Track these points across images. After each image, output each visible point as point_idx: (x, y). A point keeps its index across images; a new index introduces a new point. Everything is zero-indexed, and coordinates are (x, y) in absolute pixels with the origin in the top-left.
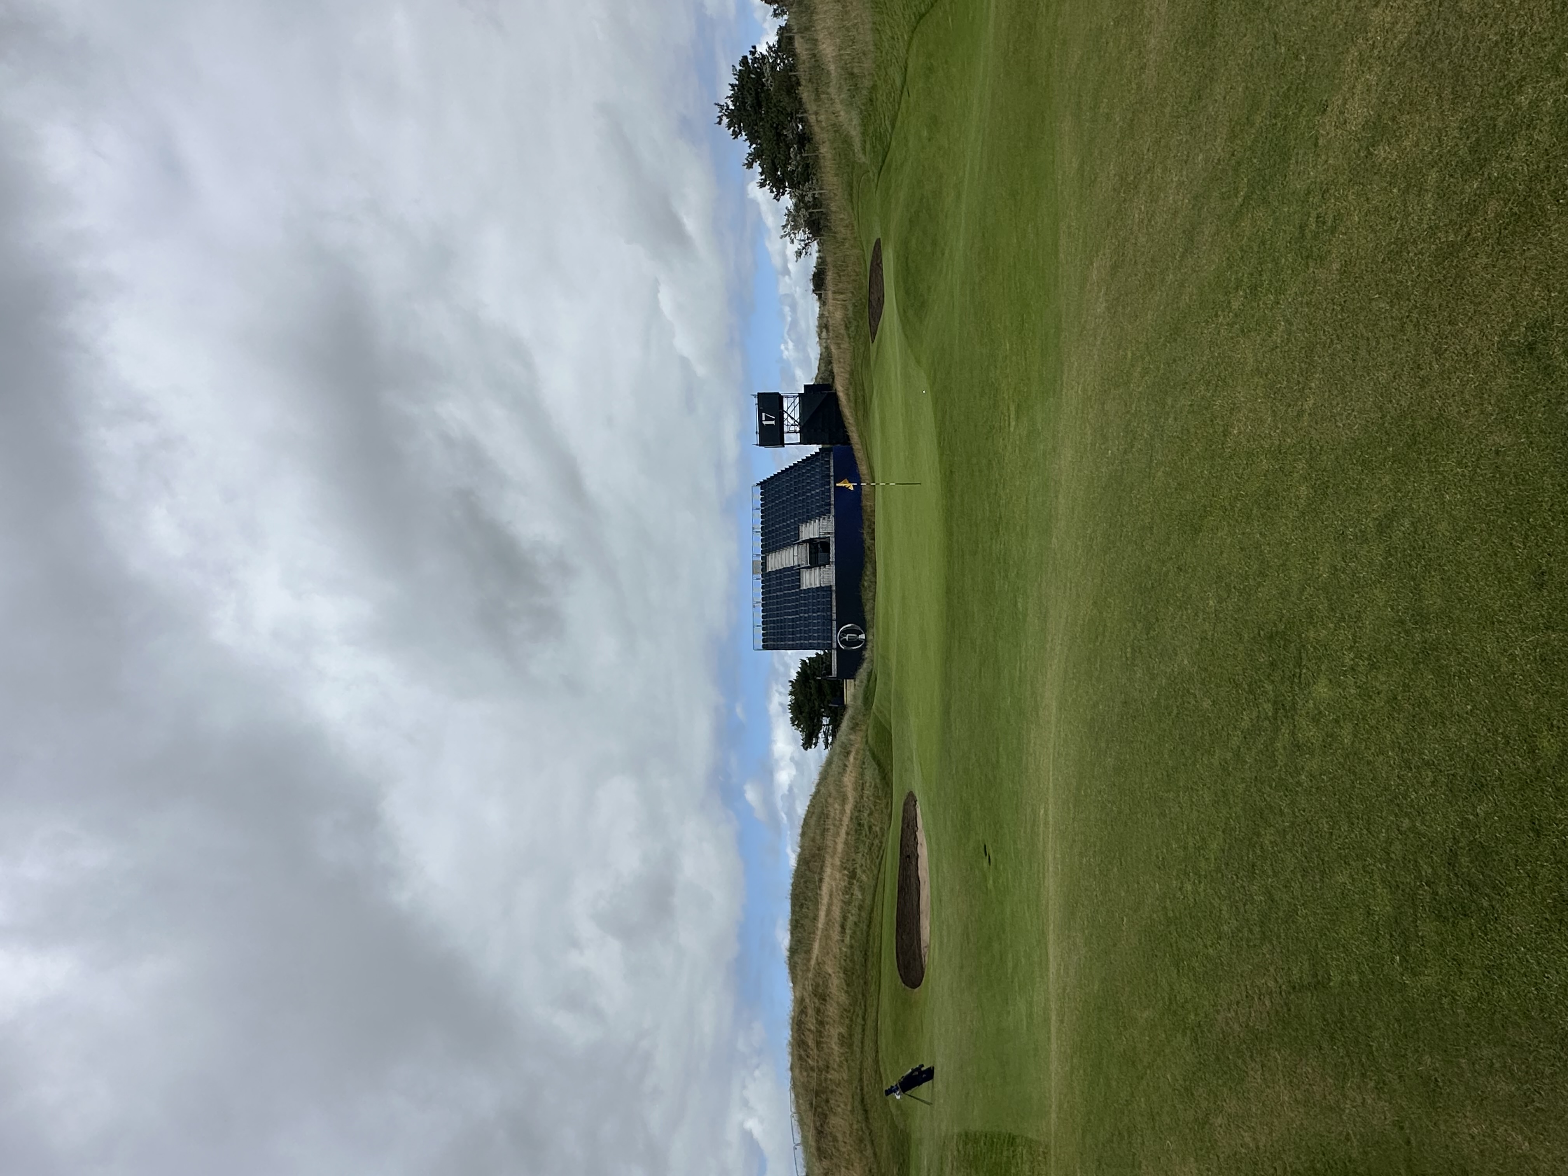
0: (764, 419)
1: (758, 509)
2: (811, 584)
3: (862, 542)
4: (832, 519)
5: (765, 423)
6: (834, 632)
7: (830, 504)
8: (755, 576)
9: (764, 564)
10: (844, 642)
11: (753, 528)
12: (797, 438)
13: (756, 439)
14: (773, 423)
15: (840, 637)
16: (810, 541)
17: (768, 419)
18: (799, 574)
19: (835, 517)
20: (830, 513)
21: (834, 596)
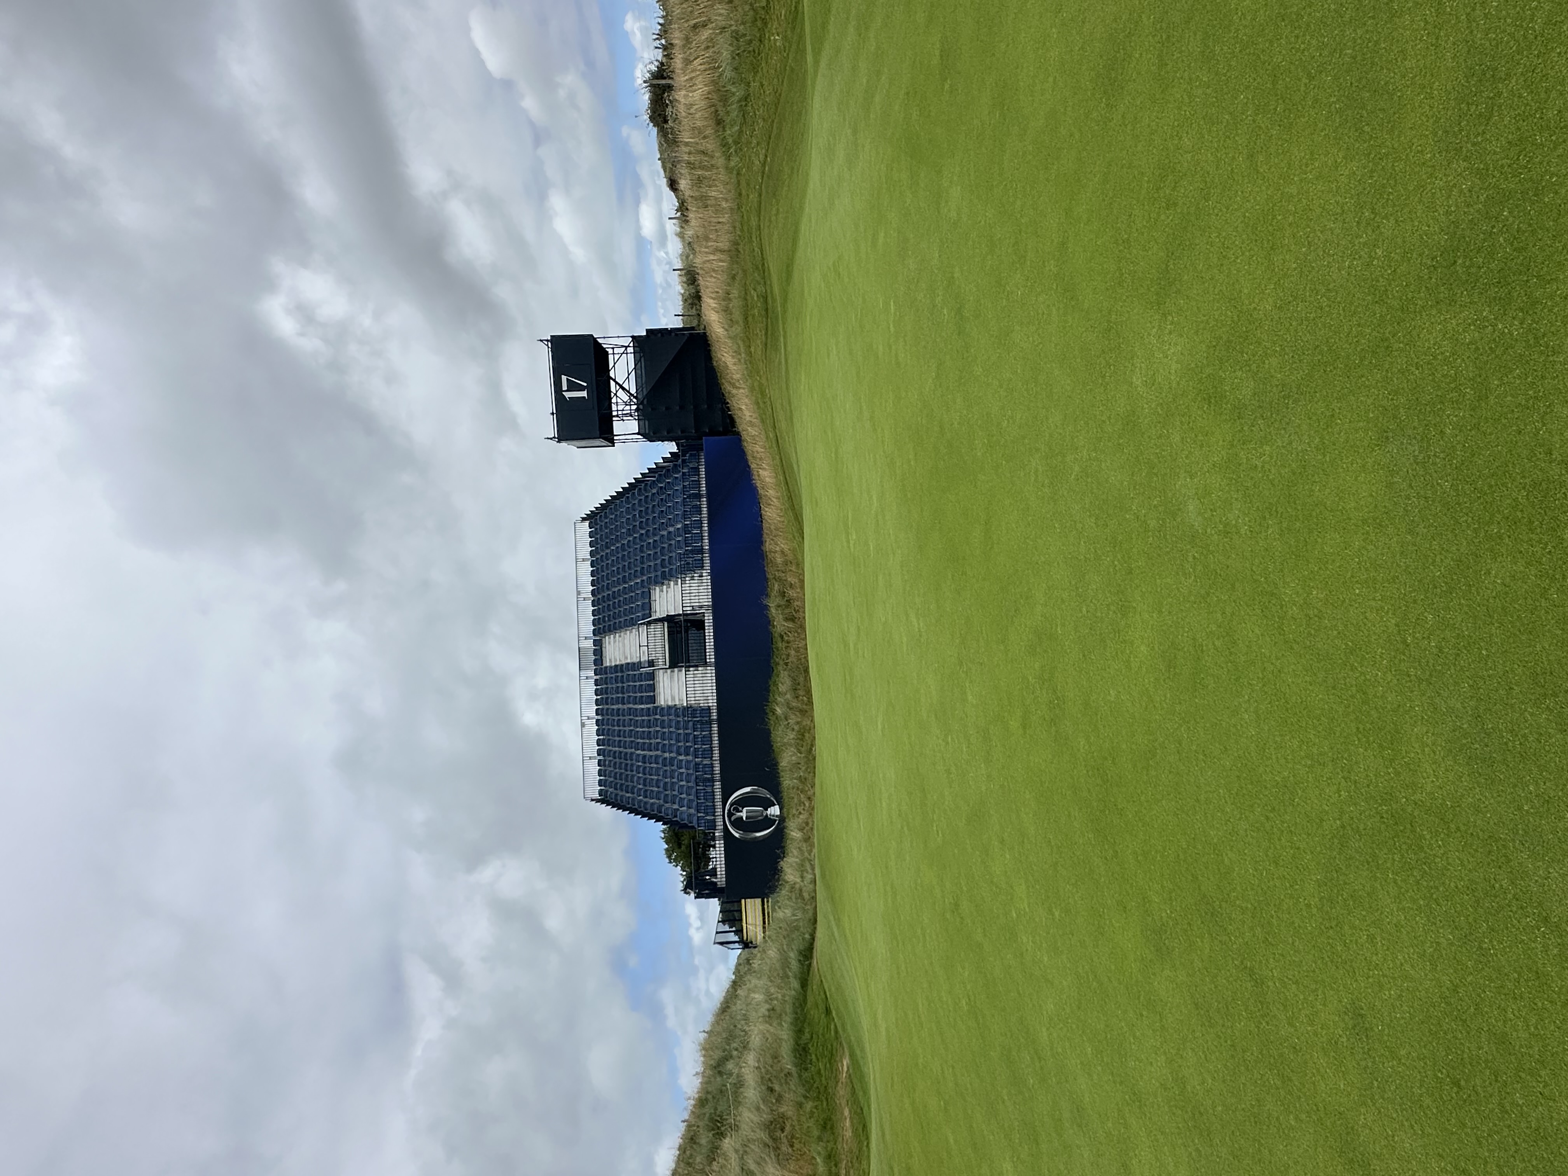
0: (565, 388)
1: (587, 560)
2: (673, 699)
3: (766, 622)
4: (707, 579)
5: (568, 395)
6: (719, 804)
7: (701, 551)
8: (585, 673)
9: (599, 652)
10: (738, 824)
11: (579, 593)
12: (633, 425)
13: (550, 427)
14: (584, 394)
15: (730, 815)
16: (670, 619)
17: (572, 387)
18: (652, 676)
19: (713, 574)
20: (702, 567)
21: (715, 728)
